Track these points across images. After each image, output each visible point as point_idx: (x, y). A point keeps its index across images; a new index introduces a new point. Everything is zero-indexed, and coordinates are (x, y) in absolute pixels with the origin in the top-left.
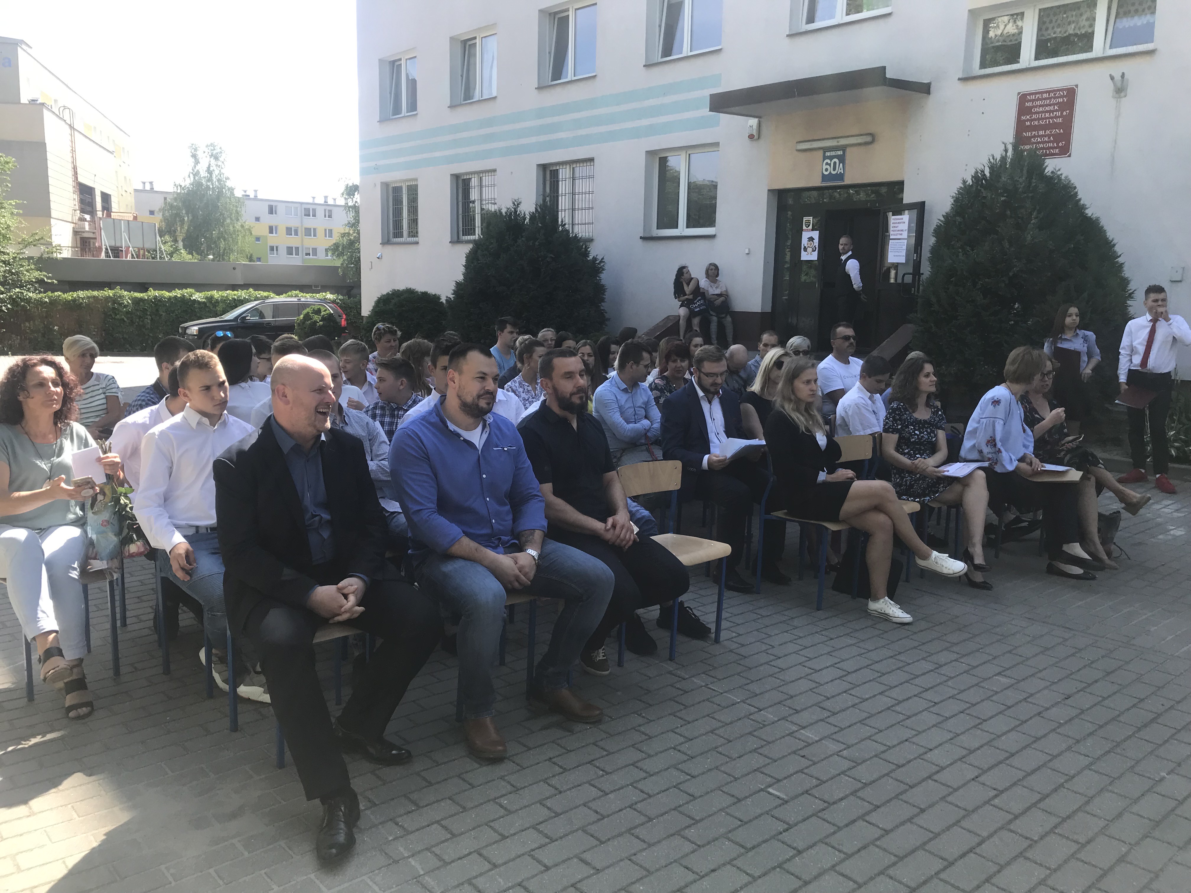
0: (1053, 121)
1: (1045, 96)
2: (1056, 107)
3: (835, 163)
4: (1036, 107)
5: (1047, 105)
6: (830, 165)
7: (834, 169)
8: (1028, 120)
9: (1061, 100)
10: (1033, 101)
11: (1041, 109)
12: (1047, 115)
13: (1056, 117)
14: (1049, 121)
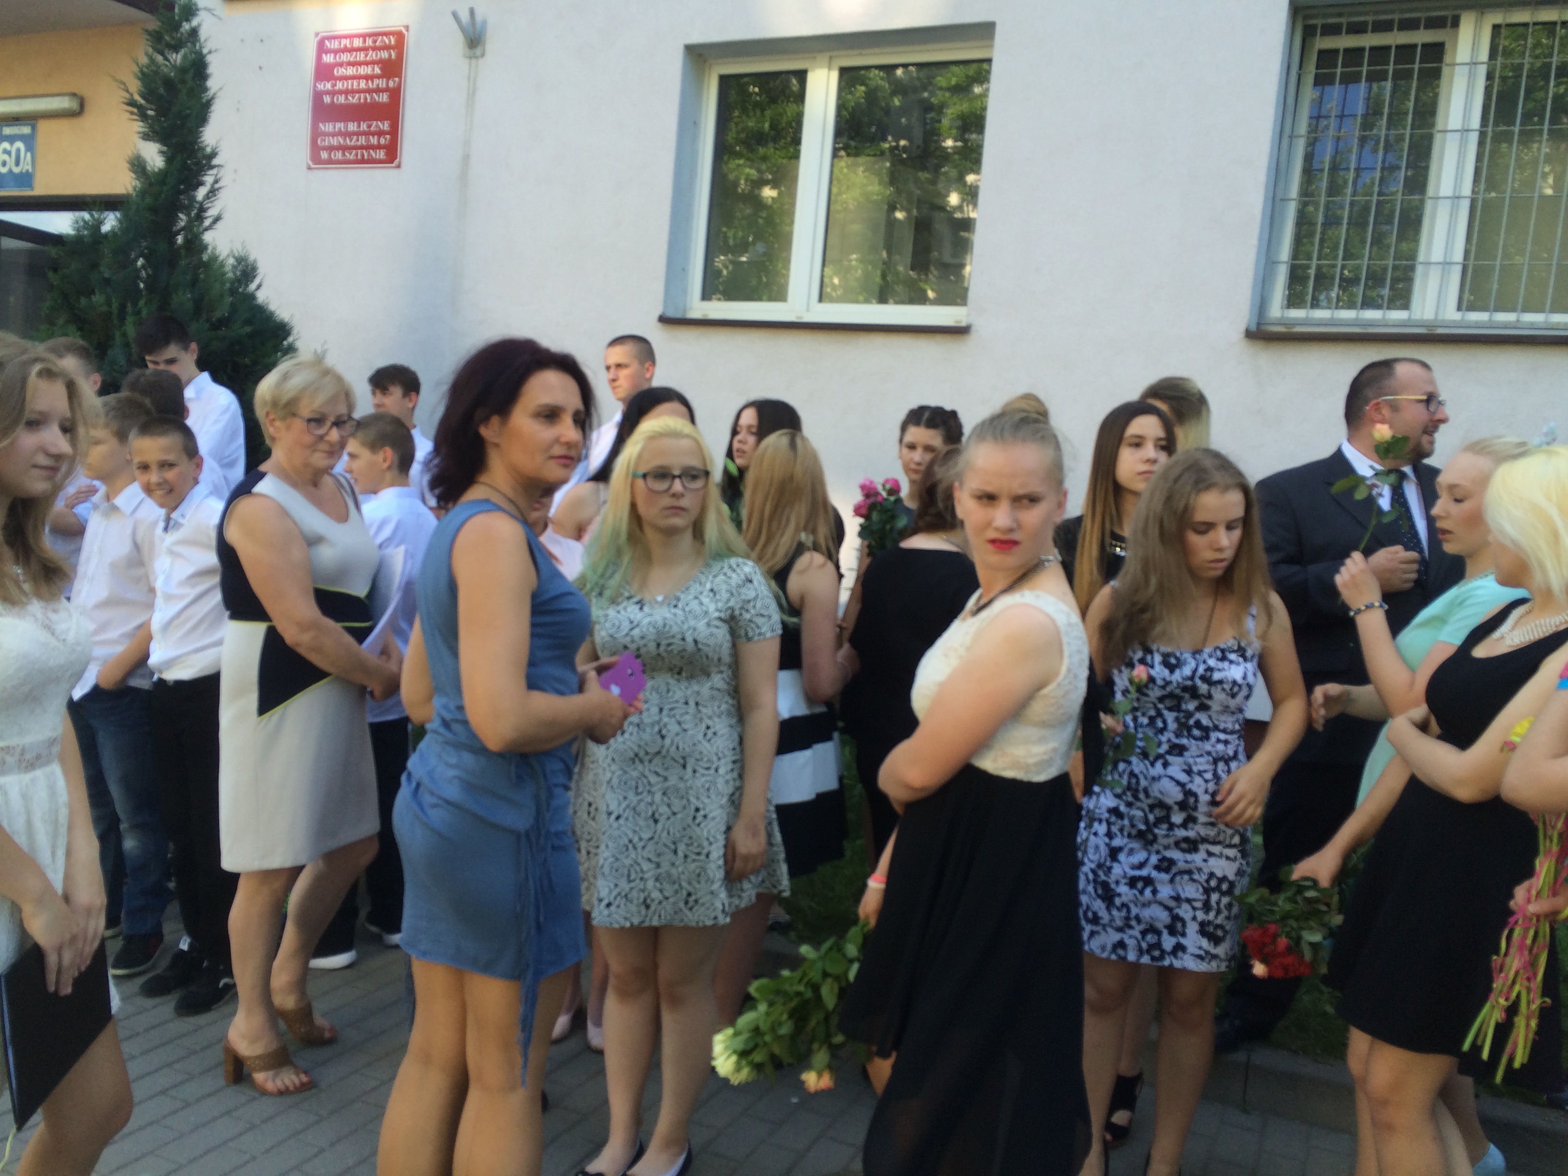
0: (372, 98)
1: (358, 43)
2: (377, 70)
3: (18, 150)
4: (341, 65)
5: (360, 64)
6: (9, 153)
7: (17, 163)
8: (328, 92)
9: (384, 55)
10: (336, 52)
11: (351, 71)
12: (363, 84)
13: (378, 90)
14: (366, 99)
